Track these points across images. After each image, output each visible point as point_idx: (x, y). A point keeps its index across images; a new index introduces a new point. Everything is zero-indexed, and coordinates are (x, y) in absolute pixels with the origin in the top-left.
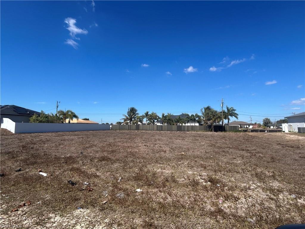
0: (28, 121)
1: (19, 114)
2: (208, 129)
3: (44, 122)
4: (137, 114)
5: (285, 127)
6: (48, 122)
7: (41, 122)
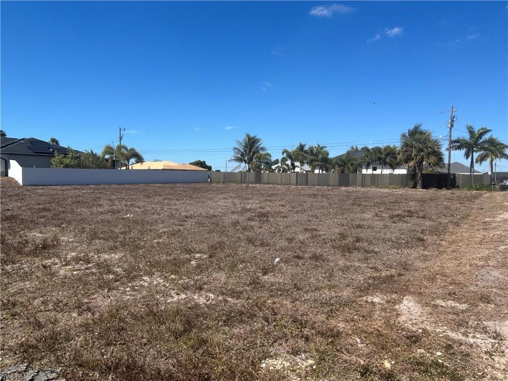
0: (49, 165)
1: (35, 153)
3: (73, 167)
4: (262, 149)
6: (79, 166)
7: (67, 166)
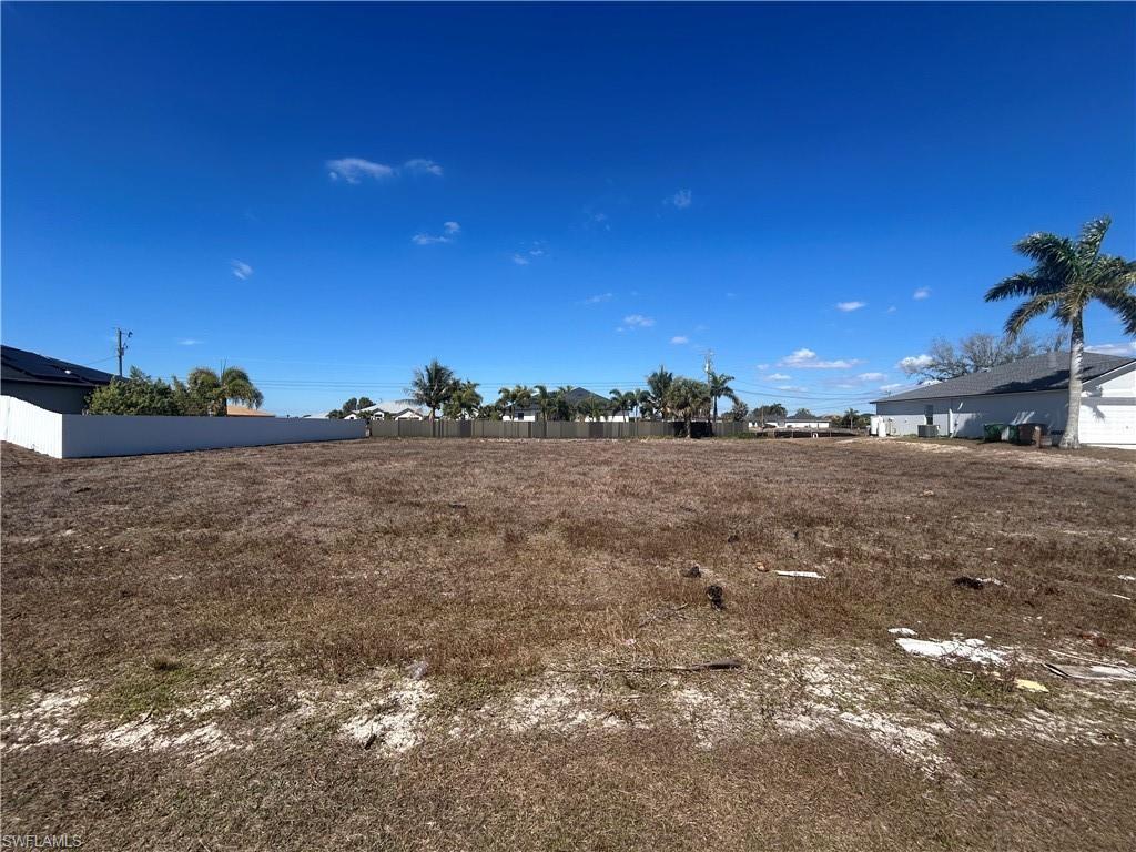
1: (38, 378)
2: (673, 431)
5: (879, 424)
